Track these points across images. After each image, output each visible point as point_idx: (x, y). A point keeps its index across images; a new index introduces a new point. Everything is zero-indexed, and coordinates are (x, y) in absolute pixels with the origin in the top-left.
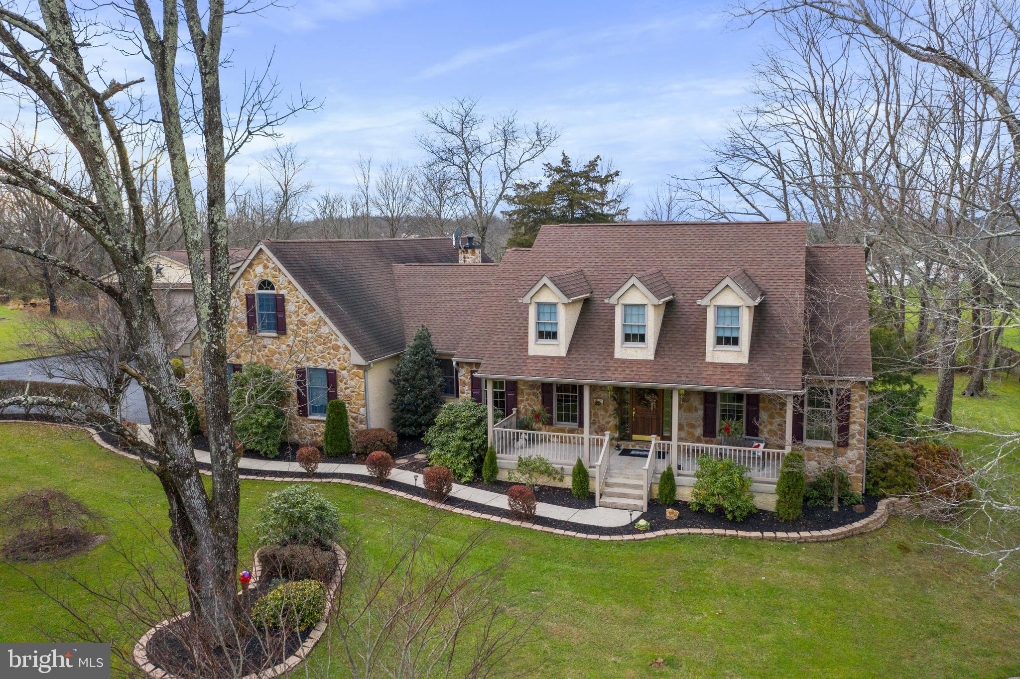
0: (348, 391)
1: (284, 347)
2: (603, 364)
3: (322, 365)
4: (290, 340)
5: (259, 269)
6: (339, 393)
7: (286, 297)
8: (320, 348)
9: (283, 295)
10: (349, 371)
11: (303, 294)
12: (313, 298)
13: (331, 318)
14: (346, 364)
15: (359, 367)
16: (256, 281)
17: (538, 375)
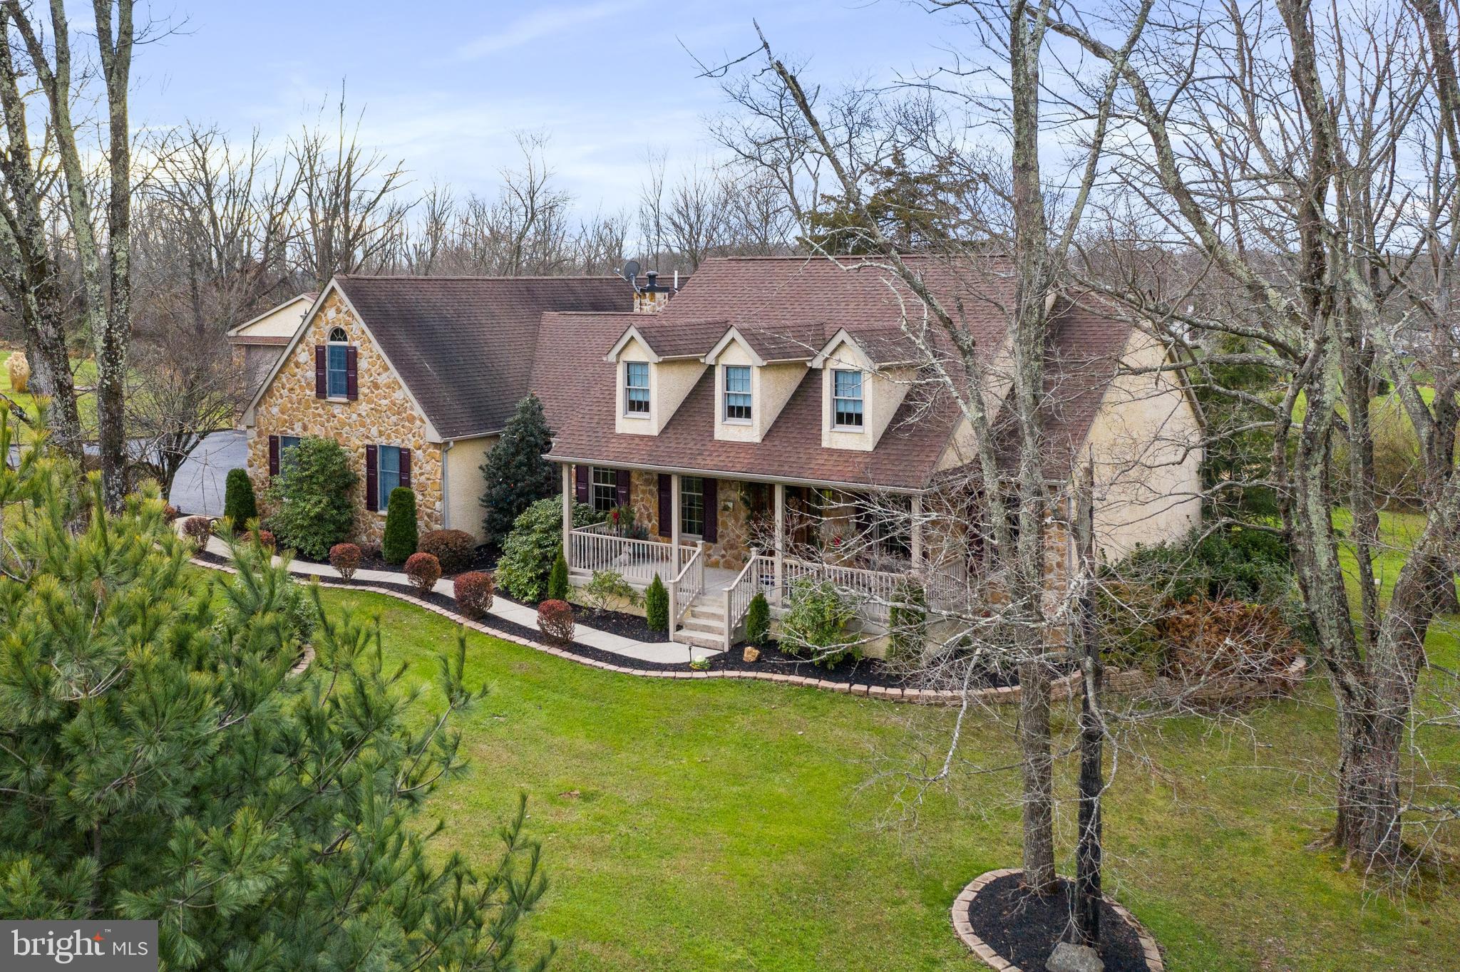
0: (423, 478)
1: (354, 416)
2: (698, 446)
3: (396, 442)
4: (363, 407)
5: (331, 313)
6: (413, 480)
7: (359, 351)
8: (394, 418)
9: (355, 348)
10: (424, 452)
11: (377, 348)
12: (388, 353)
13: (406, 379)
14: (421, 442)
15: (436, 445)
16: (327, 329)
17: (615, 458)
